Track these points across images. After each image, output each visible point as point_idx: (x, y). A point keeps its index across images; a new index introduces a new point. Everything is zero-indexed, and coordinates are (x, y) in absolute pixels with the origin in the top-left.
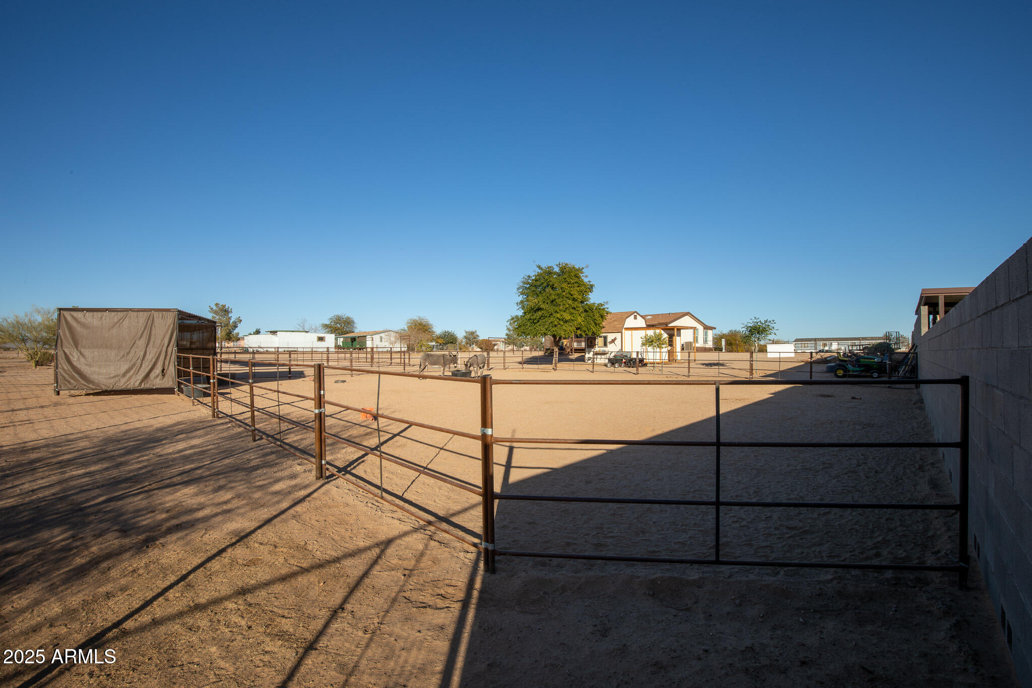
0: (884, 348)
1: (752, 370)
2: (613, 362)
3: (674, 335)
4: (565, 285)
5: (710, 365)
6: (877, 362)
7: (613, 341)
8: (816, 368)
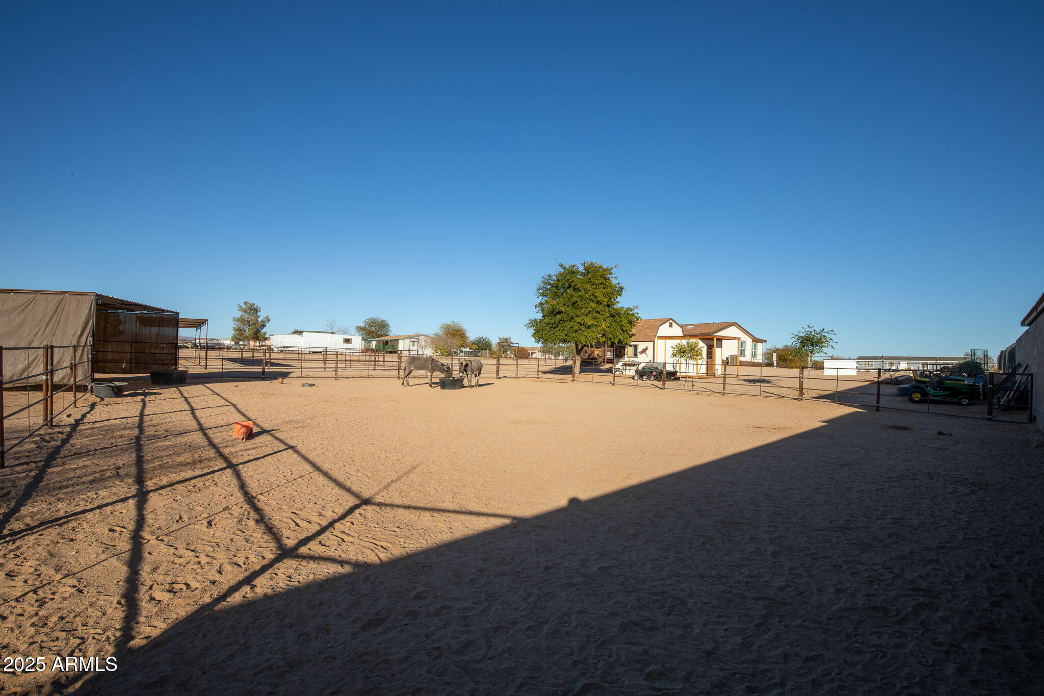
0: (972, 367)
1: (802, 389)
2: (641, 374)
3: (713, 346)
4: (588, 286)
5: (754, 381)
6: (967, 385)
7: (644, 351)
8: (884, 389)
